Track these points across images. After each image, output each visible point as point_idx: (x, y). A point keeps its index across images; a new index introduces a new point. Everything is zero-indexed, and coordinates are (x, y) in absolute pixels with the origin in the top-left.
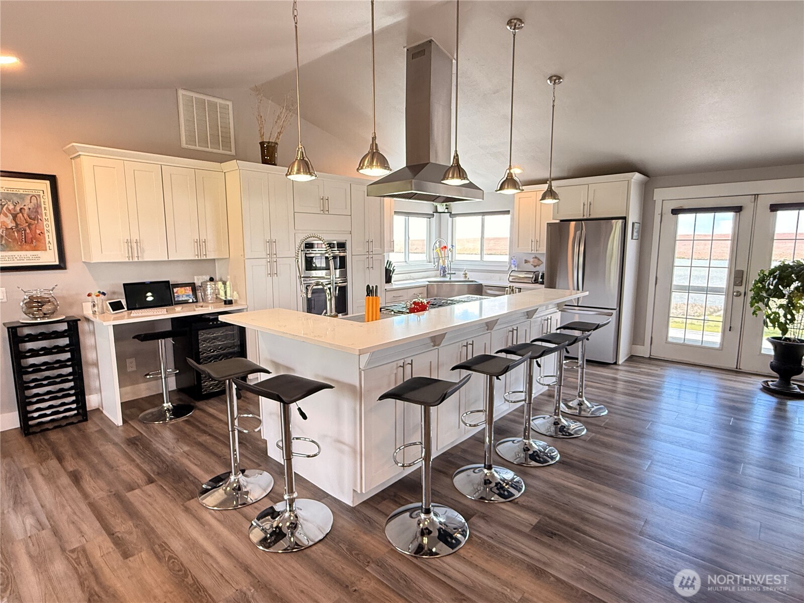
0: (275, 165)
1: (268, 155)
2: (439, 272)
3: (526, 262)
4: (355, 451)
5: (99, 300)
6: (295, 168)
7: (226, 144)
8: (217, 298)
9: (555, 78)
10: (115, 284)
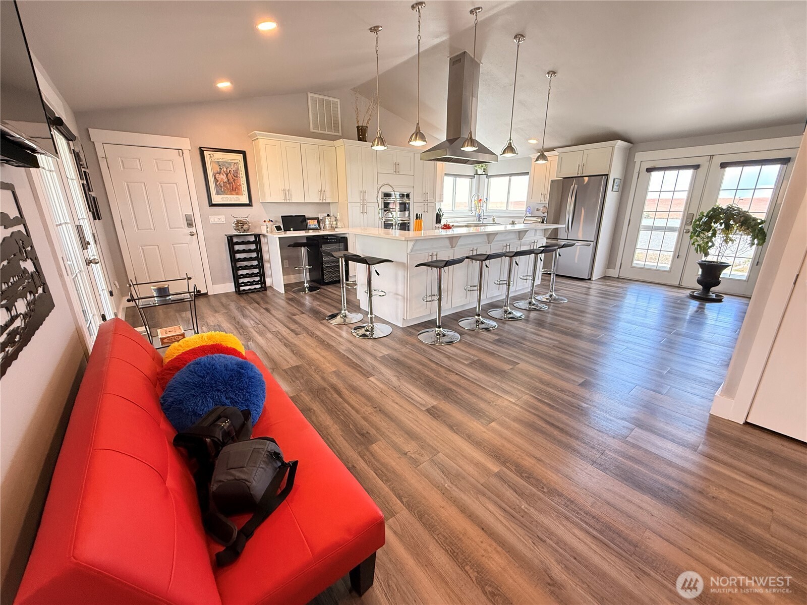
0: (366, 141)
1: (362, 134)
2: (476, 218)
3: (538, 210)
4: (404, 299)
5: (269, 224)
6: (376, 143)
7: (337, 130)
8: (332, 227)
9: (551, 73)
10: (277, 215)
